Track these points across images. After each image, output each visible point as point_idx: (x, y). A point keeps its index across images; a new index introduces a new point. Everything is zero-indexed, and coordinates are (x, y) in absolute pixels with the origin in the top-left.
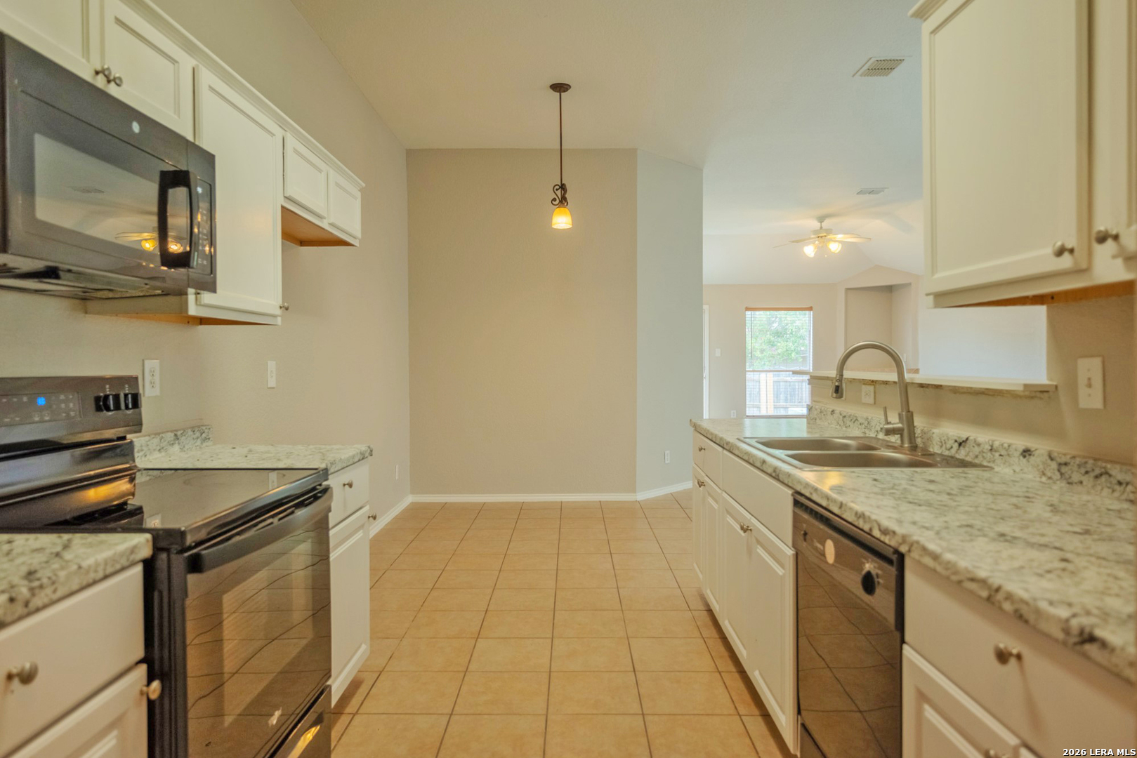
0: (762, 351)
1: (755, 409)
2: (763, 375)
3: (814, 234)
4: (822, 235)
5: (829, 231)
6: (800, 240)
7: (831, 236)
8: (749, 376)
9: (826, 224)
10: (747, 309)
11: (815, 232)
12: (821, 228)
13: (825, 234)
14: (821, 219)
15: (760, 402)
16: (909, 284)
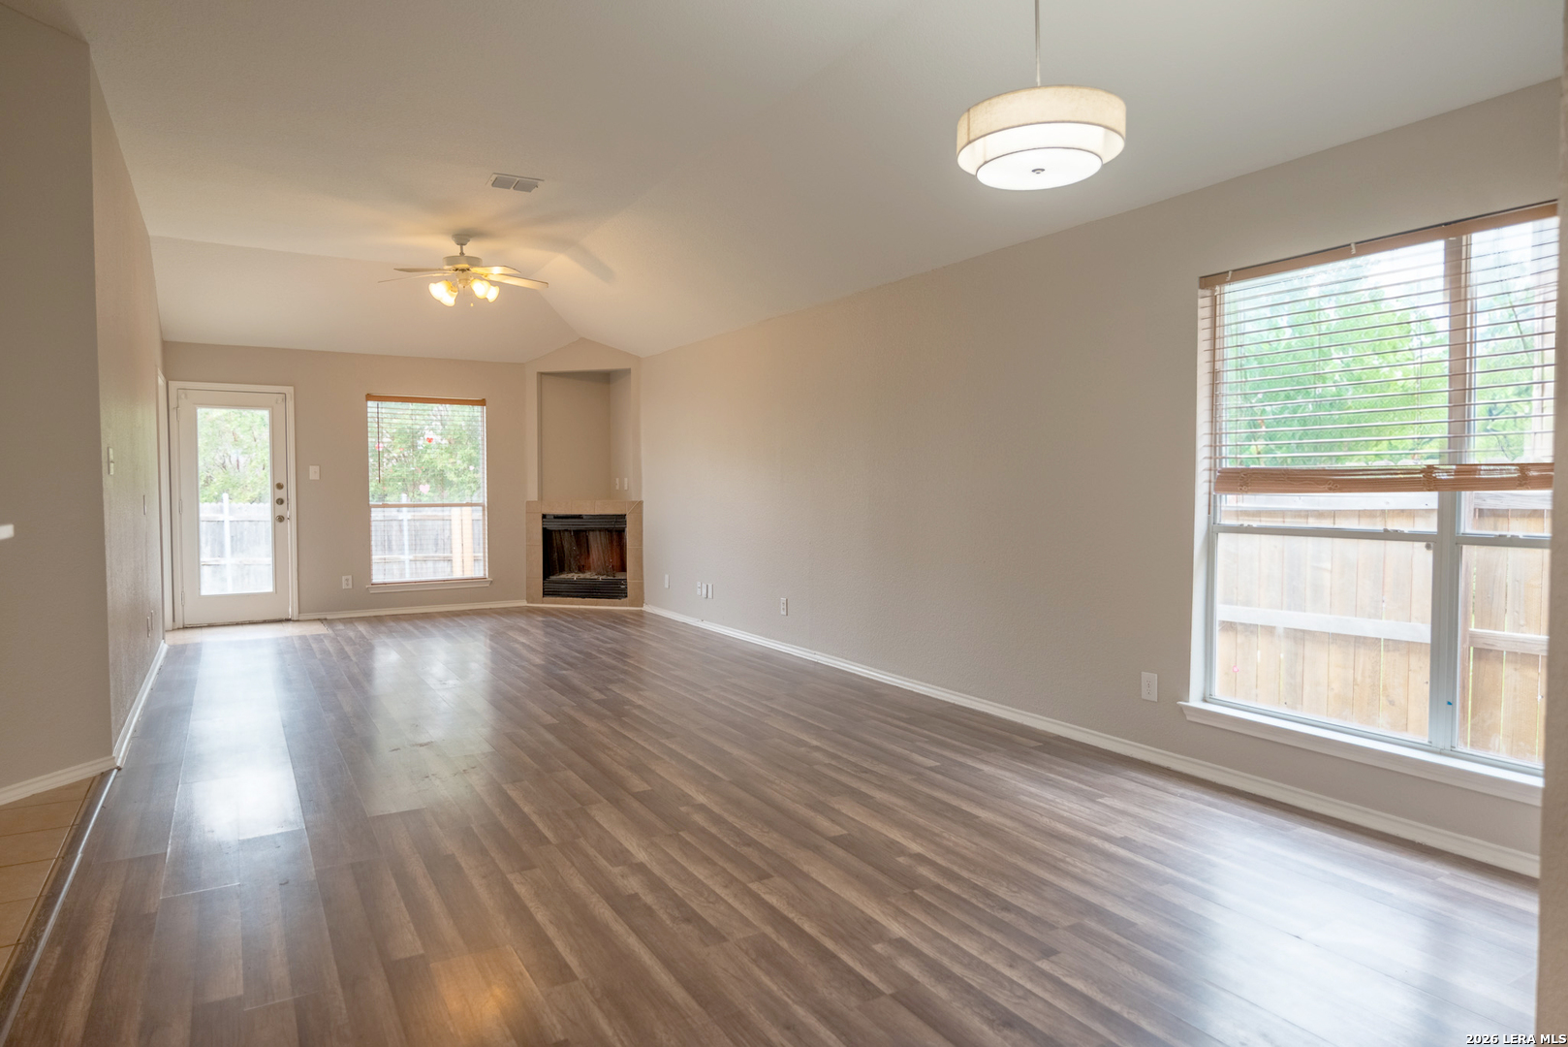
0: (458, 474)
1: (441, 565)
2: (456, 511)
3: (448, 265)
4: (462, 268)
5: (475, 261)
6: (418, 271)
7: (474, 270)
8: (376, 515)
9: (471, 249)
10: (370, 397)
11: (451, 260)
12: (462, 254)
13: (466, 266)
14: (462, 238)
15: (451, 552)
16: (627, 372)
